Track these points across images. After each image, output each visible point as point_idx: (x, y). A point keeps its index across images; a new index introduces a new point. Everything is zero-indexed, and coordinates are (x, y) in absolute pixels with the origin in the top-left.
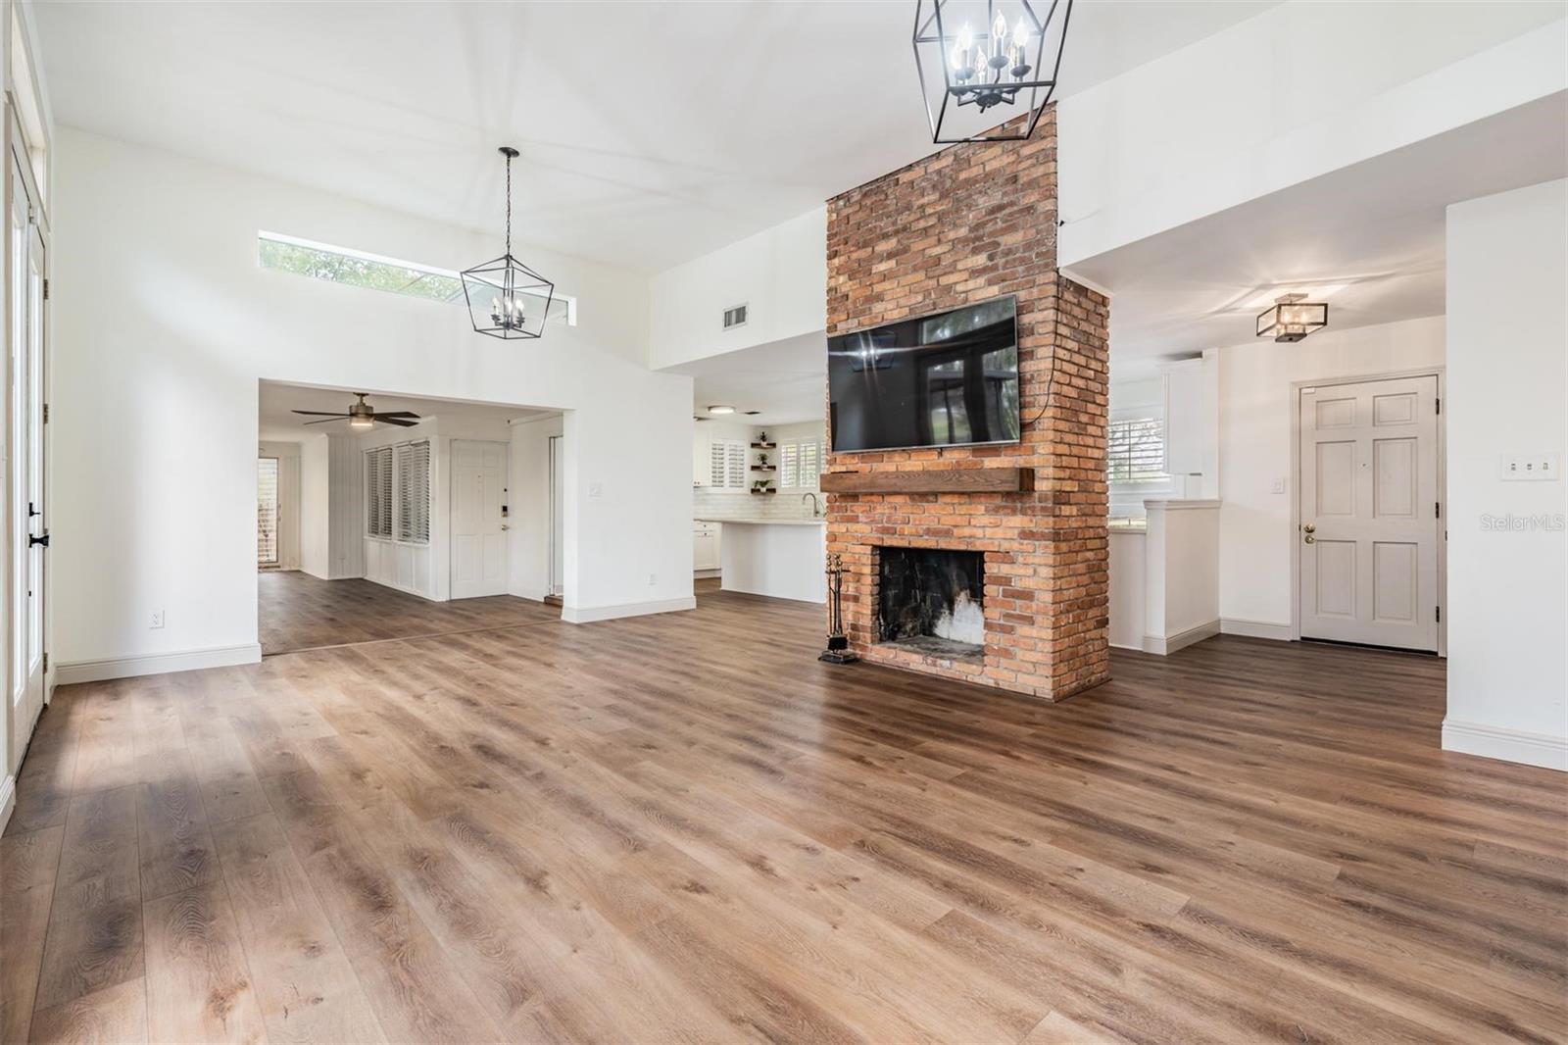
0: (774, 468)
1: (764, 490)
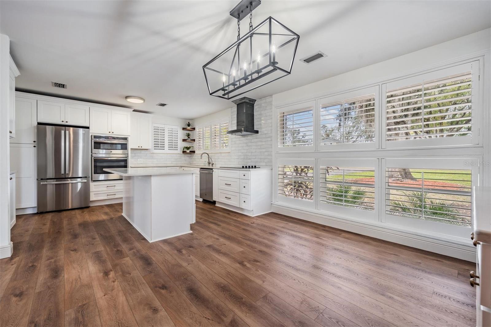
0: (194, 140)
1: (188, 151)
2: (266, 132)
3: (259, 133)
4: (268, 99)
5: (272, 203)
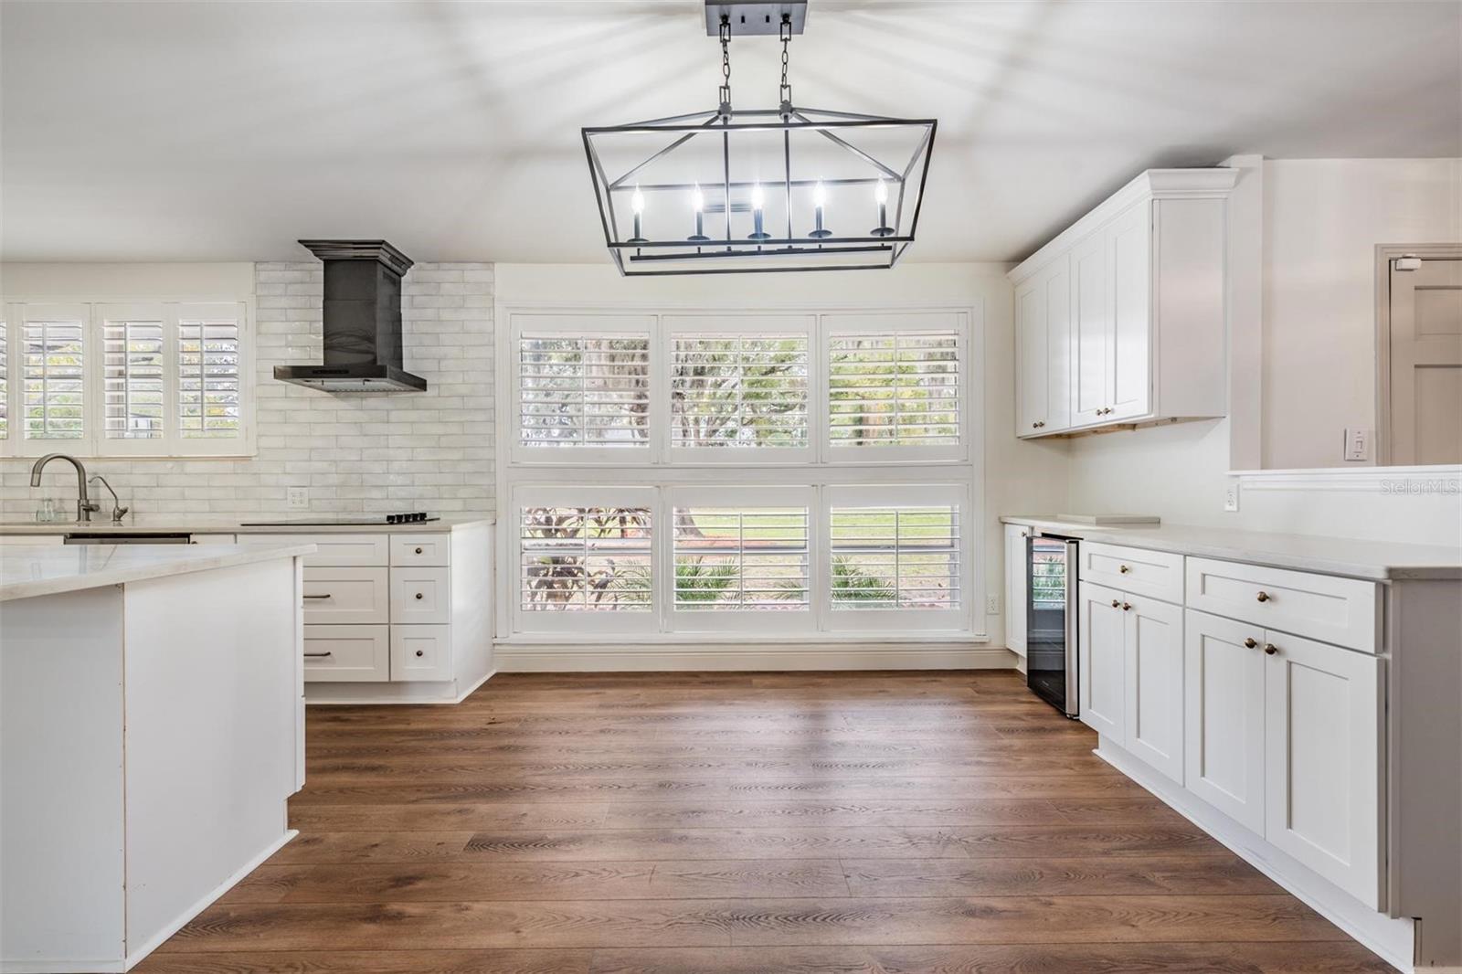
2: (463, 390)
3: (430, 391)
4: (474, 274)
5: (495, 641)
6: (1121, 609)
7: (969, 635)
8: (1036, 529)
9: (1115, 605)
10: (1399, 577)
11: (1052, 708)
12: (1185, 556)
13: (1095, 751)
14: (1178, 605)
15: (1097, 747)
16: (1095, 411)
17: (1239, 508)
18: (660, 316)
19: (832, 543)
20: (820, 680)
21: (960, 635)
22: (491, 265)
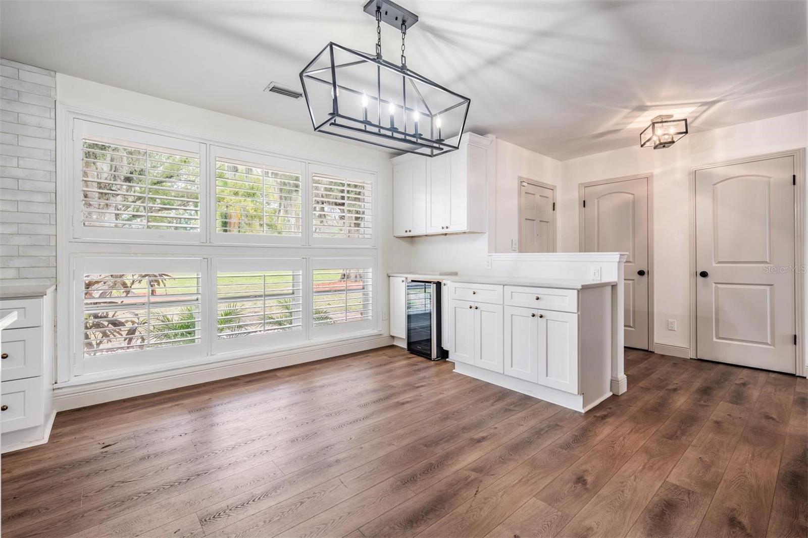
6: (473, 309)
7: (375, 332)
8: (408, 279)
9: (471, 308)
10: (585, 288)
11: (422, 358)
12: (504, 286)
13: (454, 371)
14: (500, 304)
15: (454, 369)
16: (441, 227)
17: (492, 267)
18: (208, 145)
19: (315, 290)
20: (313, 367)
21: (371, 332)
22: (52, 73)
